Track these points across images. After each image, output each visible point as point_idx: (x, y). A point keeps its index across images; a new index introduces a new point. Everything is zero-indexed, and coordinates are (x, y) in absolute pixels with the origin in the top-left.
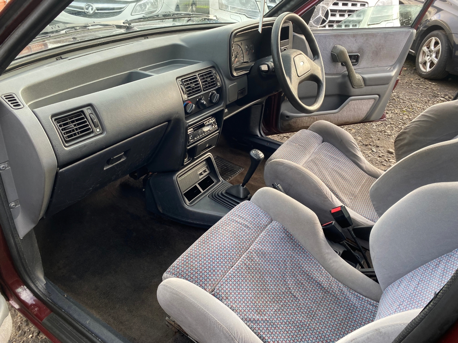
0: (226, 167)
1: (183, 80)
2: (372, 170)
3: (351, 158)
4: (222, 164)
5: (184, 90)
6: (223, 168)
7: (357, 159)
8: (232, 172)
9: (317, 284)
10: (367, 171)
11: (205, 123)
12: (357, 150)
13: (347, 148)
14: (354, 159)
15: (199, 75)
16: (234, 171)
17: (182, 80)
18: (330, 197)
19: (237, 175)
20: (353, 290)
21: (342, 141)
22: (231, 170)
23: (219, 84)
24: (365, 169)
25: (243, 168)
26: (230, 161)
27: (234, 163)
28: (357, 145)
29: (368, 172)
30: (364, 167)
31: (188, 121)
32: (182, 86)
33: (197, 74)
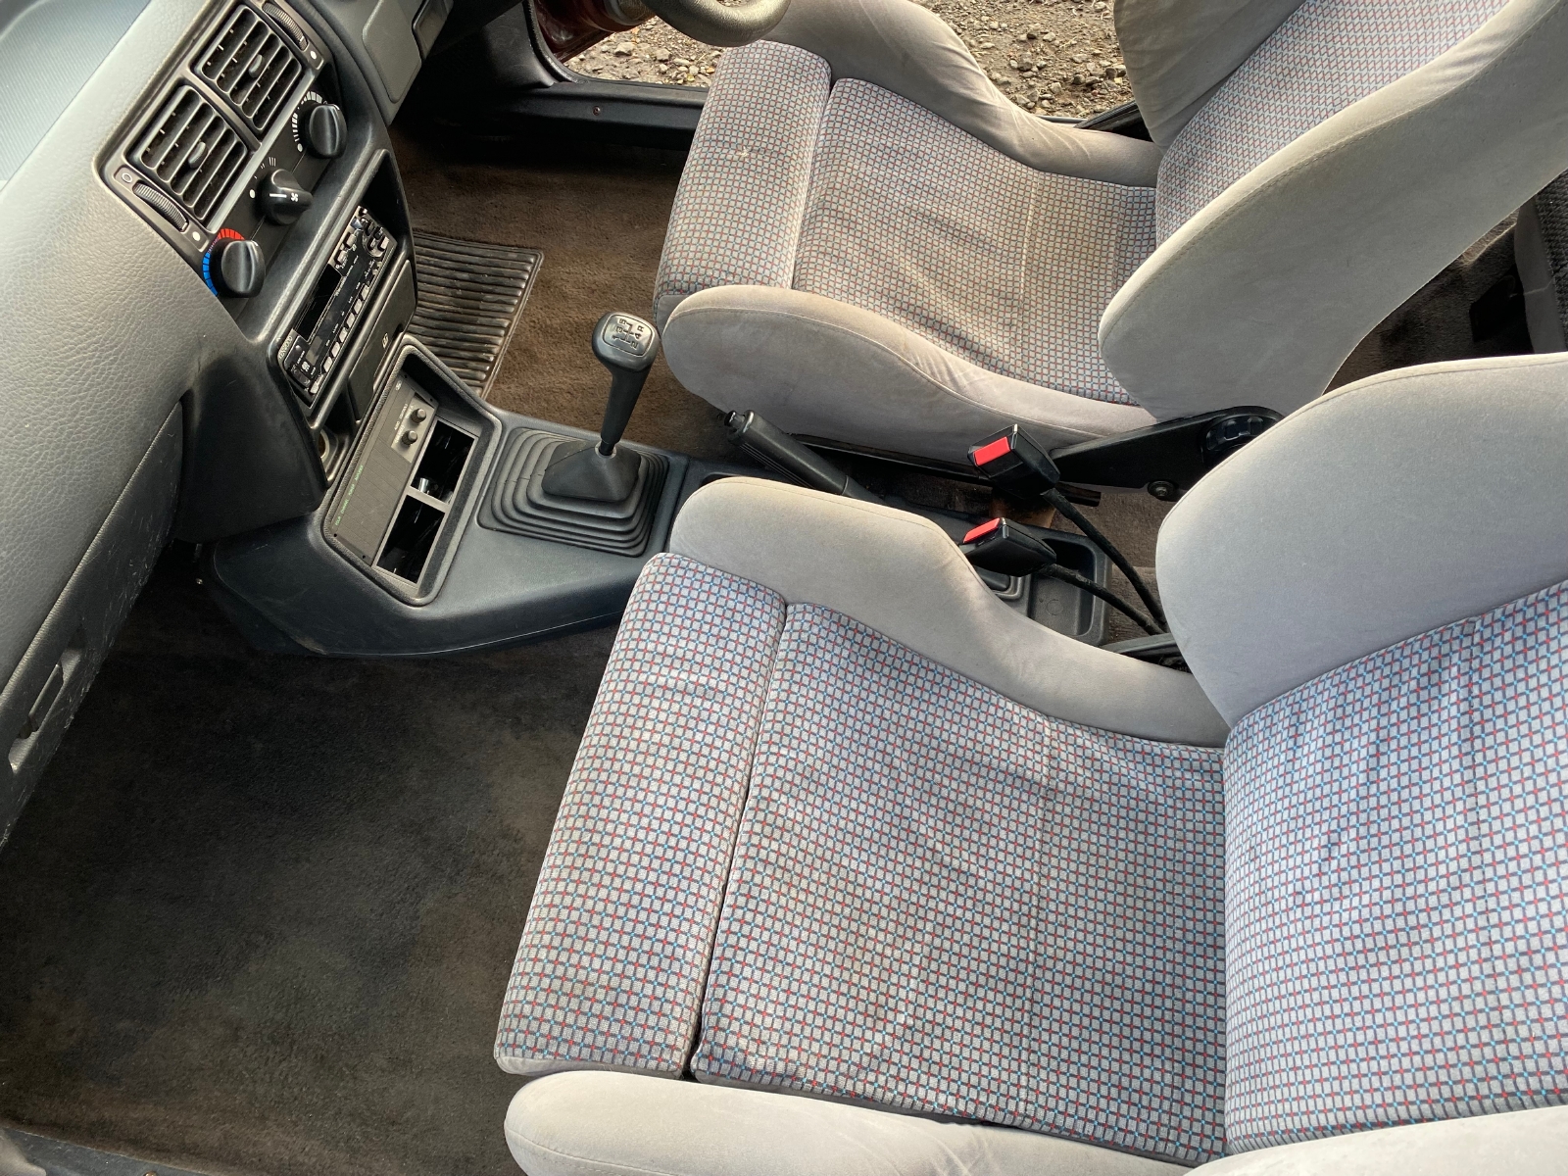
0: (465, 276)
1: (138, 155)
2: (1044, 142)
3: (960, 118)
4: (449, 264)
5: (165, 203)
6: (459, 284)
7: (981, 117)
8: (499, 289)
9: (1010, 780)
10: (1028, 156)
11: (331, 261)
12: (973, 78)
13: (935, 84)
14: (969, 120)
15: (199, 68)
16: (507, 281)
17: (129, 153)
18: (947, 378)
19: (526, 298)
20: (1123, 734)
21: (906, 56)
22: (491, 279)
23: (314, 55)
24: (1020, 150)
25: (535, 249)
26: (471, 235)
27: (492, 238)
28: (968, 55)
29: (1032, 160)
30: (1016, 142)
31: (261, 337)
32: (144, 190)
33: (184, 70)
